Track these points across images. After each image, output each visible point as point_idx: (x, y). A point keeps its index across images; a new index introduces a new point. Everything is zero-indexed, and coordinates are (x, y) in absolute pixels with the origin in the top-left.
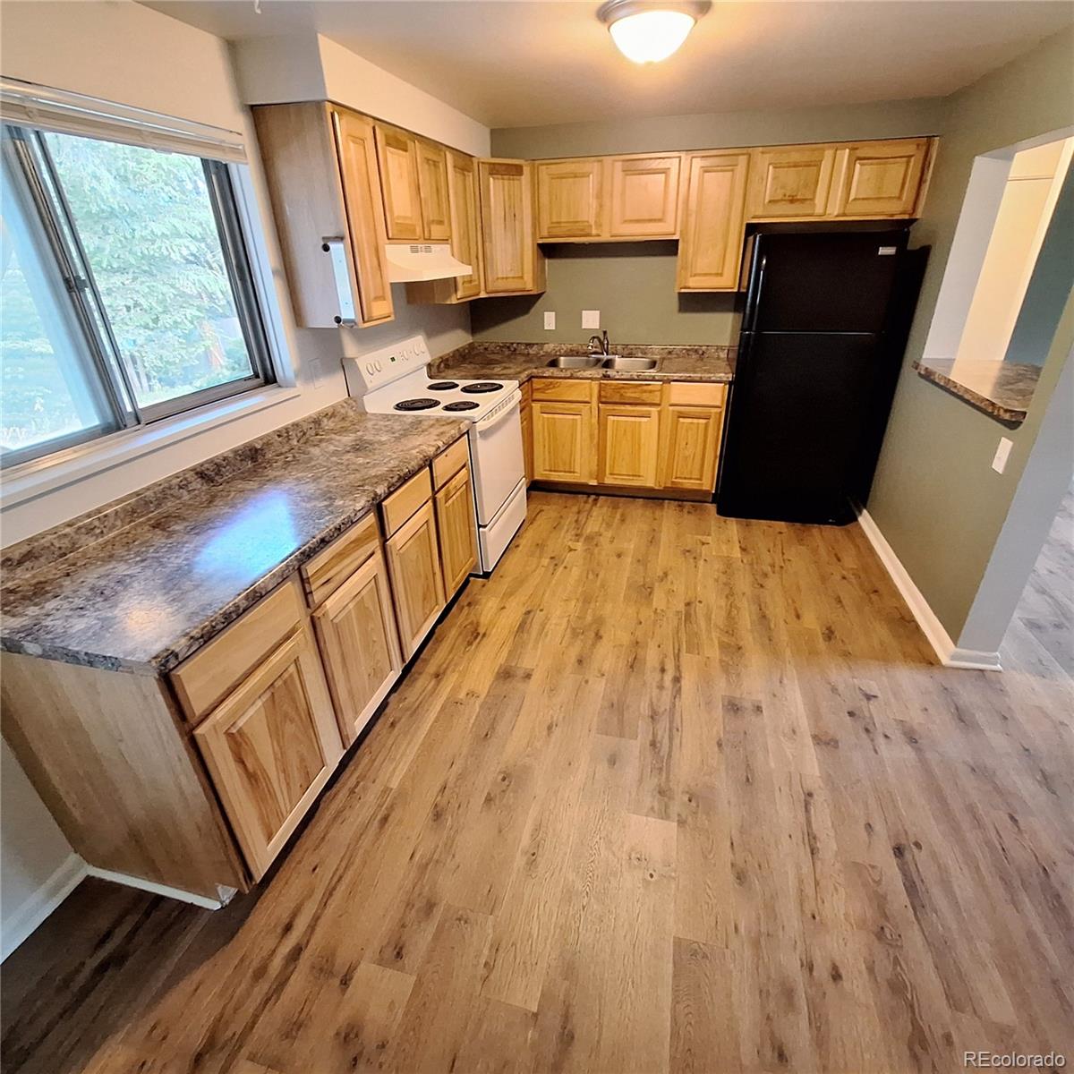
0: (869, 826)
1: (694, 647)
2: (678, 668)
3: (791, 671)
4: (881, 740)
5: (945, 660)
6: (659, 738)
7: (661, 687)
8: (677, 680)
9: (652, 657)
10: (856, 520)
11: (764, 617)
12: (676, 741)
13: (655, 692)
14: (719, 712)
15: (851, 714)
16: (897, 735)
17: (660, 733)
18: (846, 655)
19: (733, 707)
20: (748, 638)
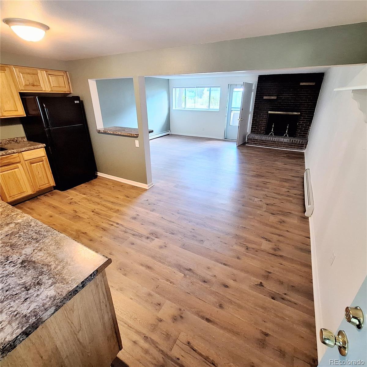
0: (172, 214)
1: (110, 217)
2: (114, 222)
3: (132, 206)
4: (157, 204)
5: (147, 188)
6: (133, 233)
7: (117, 227)
8: (117, 224)
9: (105, 225)
10: (98, 176)
11: (112, 202)
12: (136, 231)
13: (118, 229)
14: (133, 221)
15: (149, 204)
16: (157, 202)
17: (131, 232)
18: (135, 197)
19: (134, 218)
20: (117, 208)
